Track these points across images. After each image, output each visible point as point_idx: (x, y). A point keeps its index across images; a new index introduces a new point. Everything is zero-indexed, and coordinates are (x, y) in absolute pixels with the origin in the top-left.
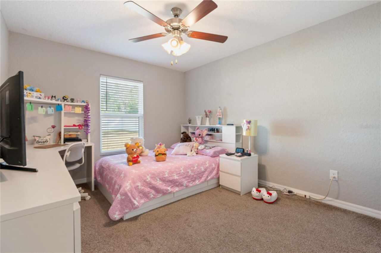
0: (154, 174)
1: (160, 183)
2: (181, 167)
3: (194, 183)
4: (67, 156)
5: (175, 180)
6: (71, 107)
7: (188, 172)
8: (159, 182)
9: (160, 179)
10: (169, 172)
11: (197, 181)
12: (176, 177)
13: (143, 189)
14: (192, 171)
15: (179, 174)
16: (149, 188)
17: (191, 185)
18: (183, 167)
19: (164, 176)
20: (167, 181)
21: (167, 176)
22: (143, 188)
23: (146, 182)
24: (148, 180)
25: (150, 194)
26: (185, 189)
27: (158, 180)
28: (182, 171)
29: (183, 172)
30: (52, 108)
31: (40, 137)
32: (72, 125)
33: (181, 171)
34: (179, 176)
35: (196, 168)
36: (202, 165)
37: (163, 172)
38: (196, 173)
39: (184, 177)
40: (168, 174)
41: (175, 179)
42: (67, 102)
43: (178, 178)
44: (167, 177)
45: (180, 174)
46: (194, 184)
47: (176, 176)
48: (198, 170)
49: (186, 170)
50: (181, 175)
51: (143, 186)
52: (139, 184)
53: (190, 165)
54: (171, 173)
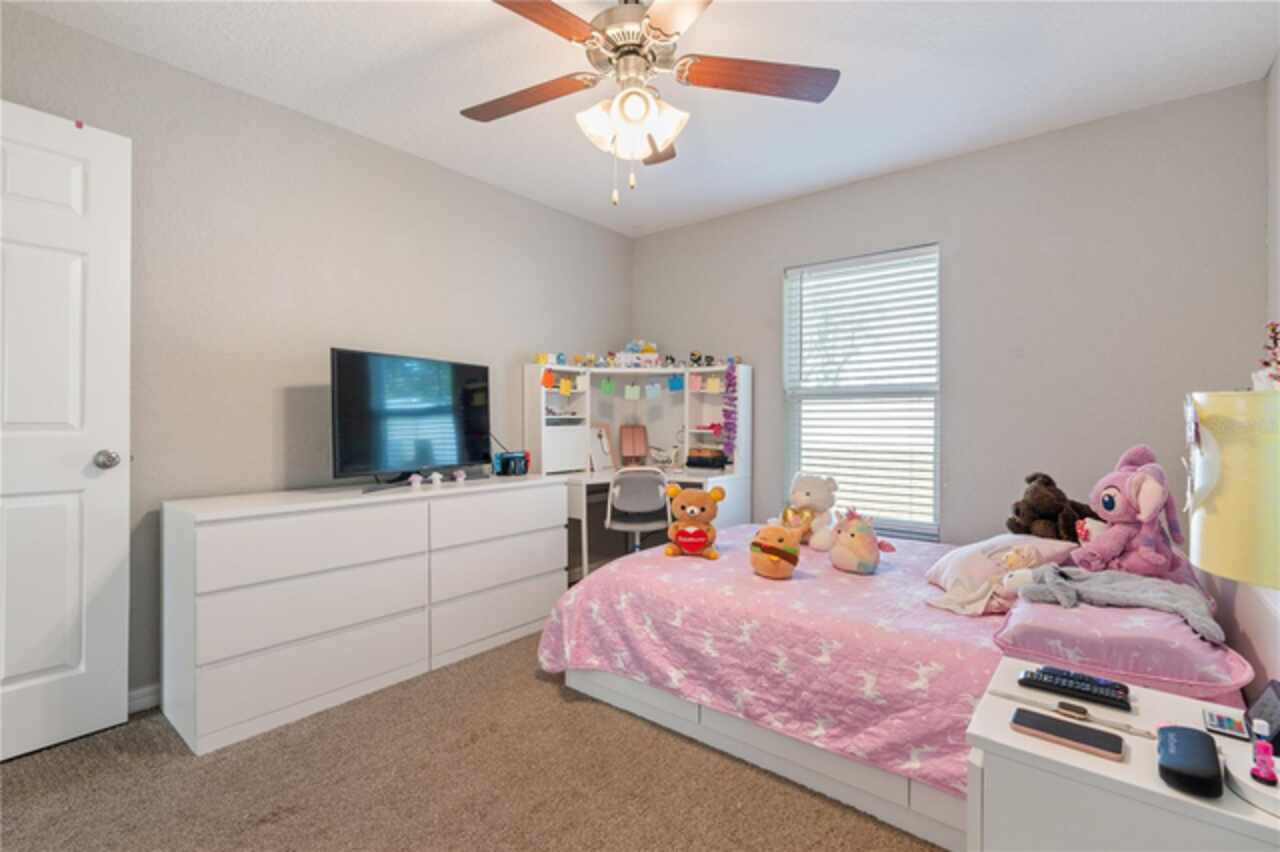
0: (641, 597)
1: (653, 637)
2: (749, 621)
3: (795, 726)
4: (613, 495)
5: (700, 655)
6: (699, 378)
7: (773, 657)
8: (648, 630)
9: (654, 622)
10: (693, 615)
11: (820, 731)
12: (708, 648)
13: (600, 627)
14: (797, 662)
15: (725, 641)
16: (617, 634)
17: (778, 725)
18: (756, 623)
19: (668, 621)
20: (676, 645)
21: (677, 623)
22: (601, 622)
23: (615, 612)
24: (619, 608)
25: (616, 655)
26: (739, 718)
27: (649, 622)
28: (745, 638)
29: (744, 644)
30: (657, 386)
31: (659, 450)
32: (708, 425)
33: (740, 633)
34: (722, 651)
35: (825, 659)
36: (878, 663)
37: (672, 604)
38: (815, 686)
39: (747, 665)
40: (684, 621)
41: (703, 652)
42: (699, 365)
43: (714, 654)
44: (676, 628)
45: (732, 645)
46: (797, 731)
47: (710, 641)
48: (838, 678)
49: (766, 642)
50: (737, 654)
51: (604, 618)
52: (595, 607)
53: (798, 629)
54: (696, 619)
